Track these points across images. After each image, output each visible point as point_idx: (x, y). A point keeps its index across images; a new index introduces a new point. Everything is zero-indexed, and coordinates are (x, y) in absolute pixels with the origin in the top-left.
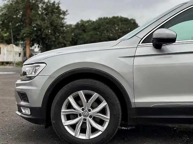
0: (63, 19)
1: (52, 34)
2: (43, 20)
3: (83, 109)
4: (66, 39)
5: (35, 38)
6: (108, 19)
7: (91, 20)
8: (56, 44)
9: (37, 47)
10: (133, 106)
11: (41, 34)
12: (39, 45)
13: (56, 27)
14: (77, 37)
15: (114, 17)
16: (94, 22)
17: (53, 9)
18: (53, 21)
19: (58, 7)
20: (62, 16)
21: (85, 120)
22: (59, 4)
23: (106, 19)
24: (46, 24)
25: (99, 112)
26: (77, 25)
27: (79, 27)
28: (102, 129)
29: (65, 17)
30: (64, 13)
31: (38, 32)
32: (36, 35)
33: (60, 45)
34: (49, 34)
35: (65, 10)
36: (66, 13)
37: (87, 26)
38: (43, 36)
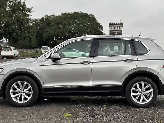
0: (28, 15)
1: (18, 29)
2: (11, 16)
3: (20, 90)
4: (31, 33)
5: (3, 32)
6: (70, 14)
7: (54, 15)
8: (22, 38)
9: (5, 40)
10: (43, 88)
11: (9, 29)
12: (7, 38)
13: (22, 23)
14: (42, 30)
15: (75, 13)
16: (57, 16)
17: (19, 7)
18: (20, 17)
19: (24, 5)
20: (27, 13)
21: (21, 94)
22: (24, 2)
23: (68, 14)
24: (13, 21)
25: (28, 91)
26: (42, 20)
27: (43, 21)
28: (29, 98)
29: (30, 14)
30: (29, 11)
31: (6, 28)
32: (4, 30)
33: (26, 38)
34: (16, 29)
35: (30, 8)
36: (31, 11)
37: (51, 20)
38: (11, 31)
